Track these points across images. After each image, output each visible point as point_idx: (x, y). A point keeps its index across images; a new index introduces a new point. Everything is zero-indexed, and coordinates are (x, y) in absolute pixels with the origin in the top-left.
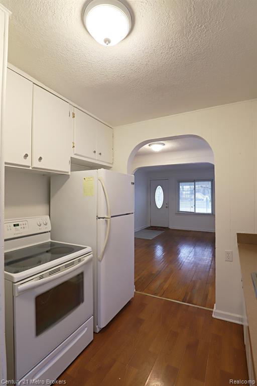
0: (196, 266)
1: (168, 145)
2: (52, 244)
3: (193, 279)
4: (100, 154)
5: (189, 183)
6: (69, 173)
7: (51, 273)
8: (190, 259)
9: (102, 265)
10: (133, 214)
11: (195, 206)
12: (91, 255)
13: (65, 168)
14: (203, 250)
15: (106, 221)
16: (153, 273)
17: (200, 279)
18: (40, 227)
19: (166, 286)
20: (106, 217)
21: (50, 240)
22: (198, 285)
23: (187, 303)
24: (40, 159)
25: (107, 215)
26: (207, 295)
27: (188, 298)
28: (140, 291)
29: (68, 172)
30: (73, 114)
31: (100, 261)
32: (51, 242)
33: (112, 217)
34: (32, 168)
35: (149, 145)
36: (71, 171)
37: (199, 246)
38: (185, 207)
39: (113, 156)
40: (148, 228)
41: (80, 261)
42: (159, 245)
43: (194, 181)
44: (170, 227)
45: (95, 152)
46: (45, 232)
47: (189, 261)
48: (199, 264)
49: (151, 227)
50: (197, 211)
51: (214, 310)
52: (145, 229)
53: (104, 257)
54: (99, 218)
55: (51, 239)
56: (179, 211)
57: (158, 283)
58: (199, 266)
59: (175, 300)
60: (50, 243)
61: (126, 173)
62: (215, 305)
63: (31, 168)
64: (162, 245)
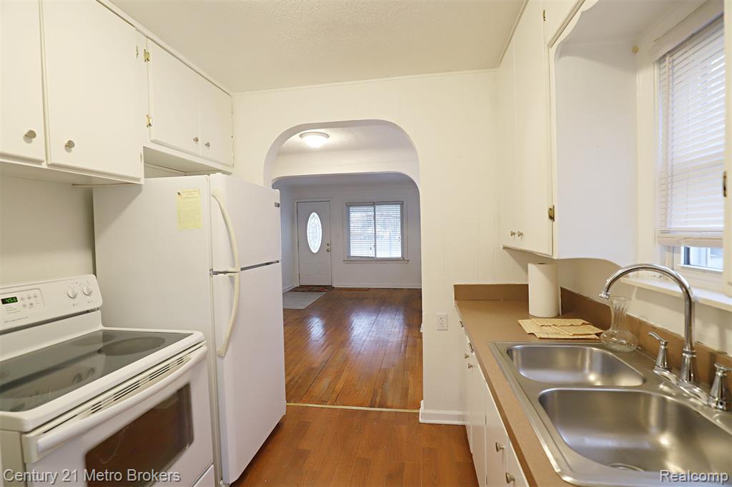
0: (386, 346)
1: (336, 137)
2: (106, 336)
3: (382, 367)
4: (208, 145)
5: (366, 208)
6: (142, 182)
7: (118, 397)
8: (374, 335)
9: (227, 365)
10: (280, 263)
11: (375, 246)
12: (204, 349)
13: (132, 168)
14: (392, 318)
15: (232, 279)
16: (314, 366)
17: (393, 366)
18: (75, 301)
19: (340, 386)
20: (230, 270)
21: (101, 327)
22: (391, 376)
23: (378, 407)
24: (70, 145)
25: (234, 266)
26: (407, 390)
27: (378, 399)
28: (294, 402)
29: (138, 179)
30: (146, 53)
31: (223, 357)
32: (104, 332)
33: (242, 269)
34: (48, 165)
35: (301, 136)
36: (145, 177)
37: (385, 311)
38: (359, 249)
39: (233, 152)
40: (295, 290)
41: (180, 361)
42: (318, 317)
43: (374, 204)
44: (335, 285)
45: (197, 140)
46: (88, 312)
47: (372, 339)
48: (388, 341)
49: (301, 286)
50: (380, 255)
51: (421, 411)
52: (291, 291)
53: (230, 347)
54: (216, 273)
55: (104, 325)
56: (349, 256)
57: (326, 382)
58: (389, 345)
59: (358, 406)
60: (101, 334)
61: (263, 186)
62: (422, 402)
63: (44, 166)
64: (322, 316)
